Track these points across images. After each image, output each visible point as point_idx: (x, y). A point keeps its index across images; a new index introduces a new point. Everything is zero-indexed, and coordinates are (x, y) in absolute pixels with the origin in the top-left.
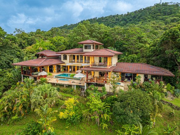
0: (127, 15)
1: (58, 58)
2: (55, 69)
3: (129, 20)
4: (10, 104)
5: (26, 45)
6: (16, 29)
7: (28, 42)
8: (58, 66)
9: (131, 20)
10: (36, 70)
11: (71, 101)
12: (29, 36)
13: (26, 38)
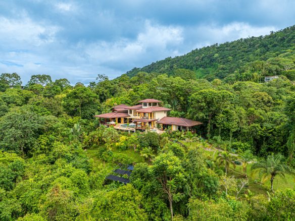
0: (270, 37)
1: (126, 112)
2: (122, 120)
3: (271, 46)
4: (92, 139)
5: (108, 95)
6: (99, 75)
7: (110, 91)
8: (125, 119)
9: (275, 46)
10: (109, 121)
11: (123, 138)
12: (112, 84)
13: (108, 87)
